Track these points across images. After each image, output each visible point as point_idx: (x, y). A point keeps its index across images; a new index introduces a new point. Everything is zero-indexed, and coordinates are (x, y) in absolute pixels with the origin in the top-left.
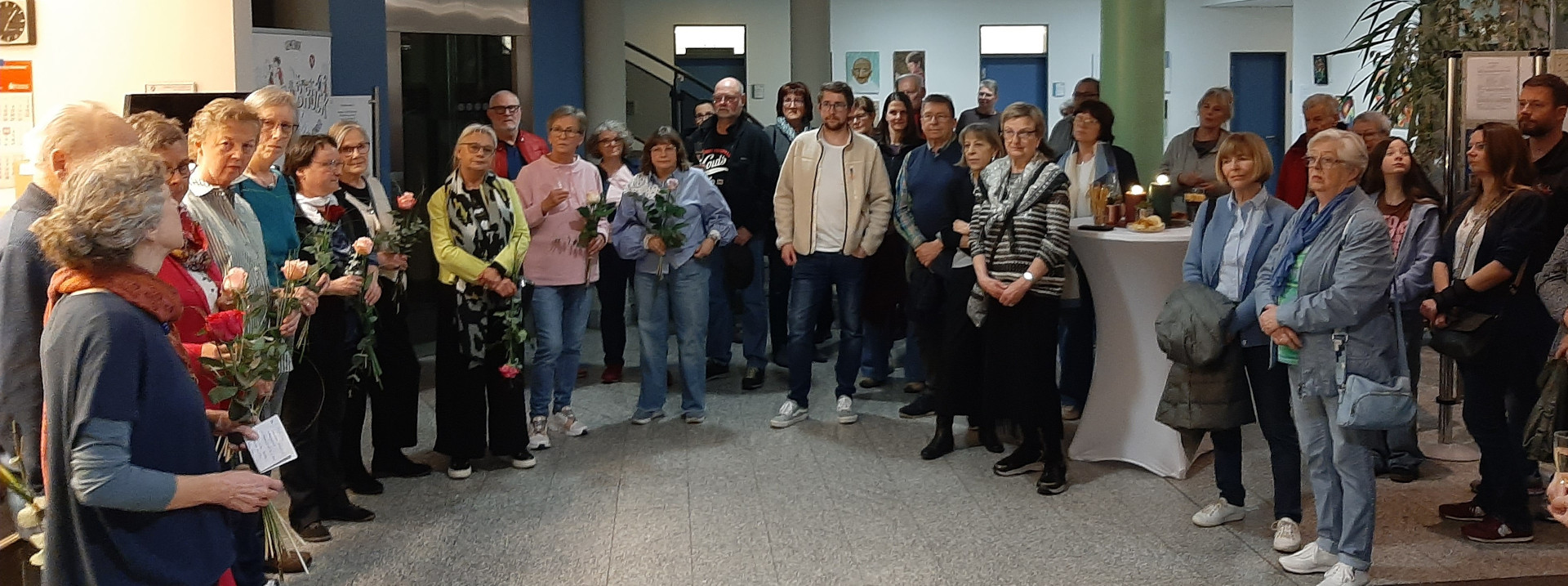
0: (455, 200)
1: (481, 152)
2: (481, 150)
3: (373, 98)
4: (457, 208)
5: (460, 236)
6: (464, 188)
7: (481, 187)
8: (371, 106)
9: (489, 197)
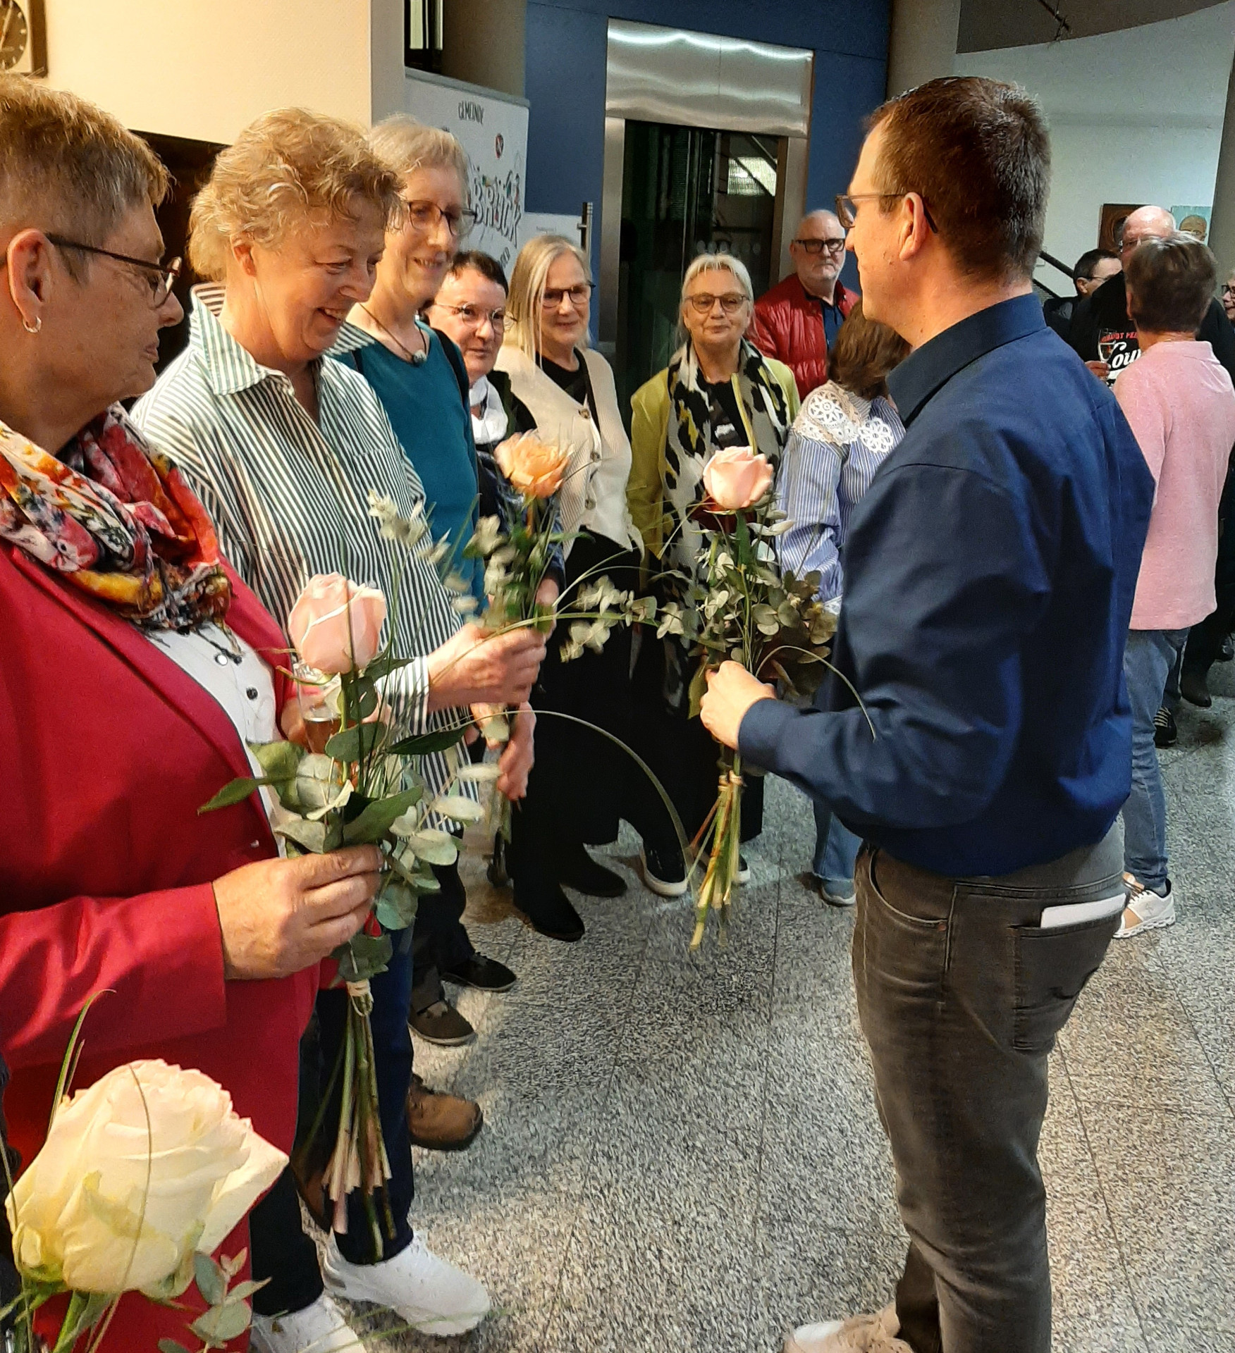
0: (682, 403)
1: (717, 309)
2: (717, 302)
3: (584, 221)
4: (682, 419)
5: (674, 472)
6: (701, 379)
7: (735, 379)
8: (580, 232)
9: (751, 403)
